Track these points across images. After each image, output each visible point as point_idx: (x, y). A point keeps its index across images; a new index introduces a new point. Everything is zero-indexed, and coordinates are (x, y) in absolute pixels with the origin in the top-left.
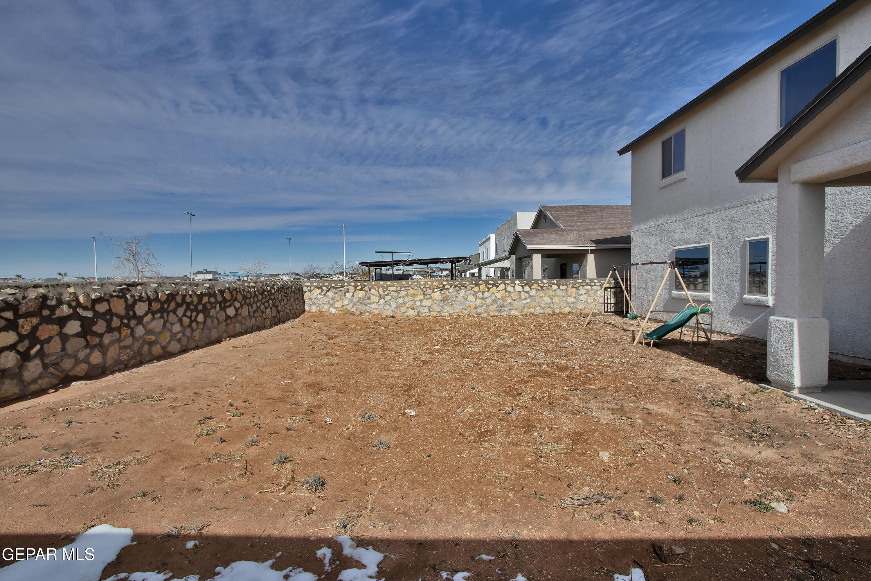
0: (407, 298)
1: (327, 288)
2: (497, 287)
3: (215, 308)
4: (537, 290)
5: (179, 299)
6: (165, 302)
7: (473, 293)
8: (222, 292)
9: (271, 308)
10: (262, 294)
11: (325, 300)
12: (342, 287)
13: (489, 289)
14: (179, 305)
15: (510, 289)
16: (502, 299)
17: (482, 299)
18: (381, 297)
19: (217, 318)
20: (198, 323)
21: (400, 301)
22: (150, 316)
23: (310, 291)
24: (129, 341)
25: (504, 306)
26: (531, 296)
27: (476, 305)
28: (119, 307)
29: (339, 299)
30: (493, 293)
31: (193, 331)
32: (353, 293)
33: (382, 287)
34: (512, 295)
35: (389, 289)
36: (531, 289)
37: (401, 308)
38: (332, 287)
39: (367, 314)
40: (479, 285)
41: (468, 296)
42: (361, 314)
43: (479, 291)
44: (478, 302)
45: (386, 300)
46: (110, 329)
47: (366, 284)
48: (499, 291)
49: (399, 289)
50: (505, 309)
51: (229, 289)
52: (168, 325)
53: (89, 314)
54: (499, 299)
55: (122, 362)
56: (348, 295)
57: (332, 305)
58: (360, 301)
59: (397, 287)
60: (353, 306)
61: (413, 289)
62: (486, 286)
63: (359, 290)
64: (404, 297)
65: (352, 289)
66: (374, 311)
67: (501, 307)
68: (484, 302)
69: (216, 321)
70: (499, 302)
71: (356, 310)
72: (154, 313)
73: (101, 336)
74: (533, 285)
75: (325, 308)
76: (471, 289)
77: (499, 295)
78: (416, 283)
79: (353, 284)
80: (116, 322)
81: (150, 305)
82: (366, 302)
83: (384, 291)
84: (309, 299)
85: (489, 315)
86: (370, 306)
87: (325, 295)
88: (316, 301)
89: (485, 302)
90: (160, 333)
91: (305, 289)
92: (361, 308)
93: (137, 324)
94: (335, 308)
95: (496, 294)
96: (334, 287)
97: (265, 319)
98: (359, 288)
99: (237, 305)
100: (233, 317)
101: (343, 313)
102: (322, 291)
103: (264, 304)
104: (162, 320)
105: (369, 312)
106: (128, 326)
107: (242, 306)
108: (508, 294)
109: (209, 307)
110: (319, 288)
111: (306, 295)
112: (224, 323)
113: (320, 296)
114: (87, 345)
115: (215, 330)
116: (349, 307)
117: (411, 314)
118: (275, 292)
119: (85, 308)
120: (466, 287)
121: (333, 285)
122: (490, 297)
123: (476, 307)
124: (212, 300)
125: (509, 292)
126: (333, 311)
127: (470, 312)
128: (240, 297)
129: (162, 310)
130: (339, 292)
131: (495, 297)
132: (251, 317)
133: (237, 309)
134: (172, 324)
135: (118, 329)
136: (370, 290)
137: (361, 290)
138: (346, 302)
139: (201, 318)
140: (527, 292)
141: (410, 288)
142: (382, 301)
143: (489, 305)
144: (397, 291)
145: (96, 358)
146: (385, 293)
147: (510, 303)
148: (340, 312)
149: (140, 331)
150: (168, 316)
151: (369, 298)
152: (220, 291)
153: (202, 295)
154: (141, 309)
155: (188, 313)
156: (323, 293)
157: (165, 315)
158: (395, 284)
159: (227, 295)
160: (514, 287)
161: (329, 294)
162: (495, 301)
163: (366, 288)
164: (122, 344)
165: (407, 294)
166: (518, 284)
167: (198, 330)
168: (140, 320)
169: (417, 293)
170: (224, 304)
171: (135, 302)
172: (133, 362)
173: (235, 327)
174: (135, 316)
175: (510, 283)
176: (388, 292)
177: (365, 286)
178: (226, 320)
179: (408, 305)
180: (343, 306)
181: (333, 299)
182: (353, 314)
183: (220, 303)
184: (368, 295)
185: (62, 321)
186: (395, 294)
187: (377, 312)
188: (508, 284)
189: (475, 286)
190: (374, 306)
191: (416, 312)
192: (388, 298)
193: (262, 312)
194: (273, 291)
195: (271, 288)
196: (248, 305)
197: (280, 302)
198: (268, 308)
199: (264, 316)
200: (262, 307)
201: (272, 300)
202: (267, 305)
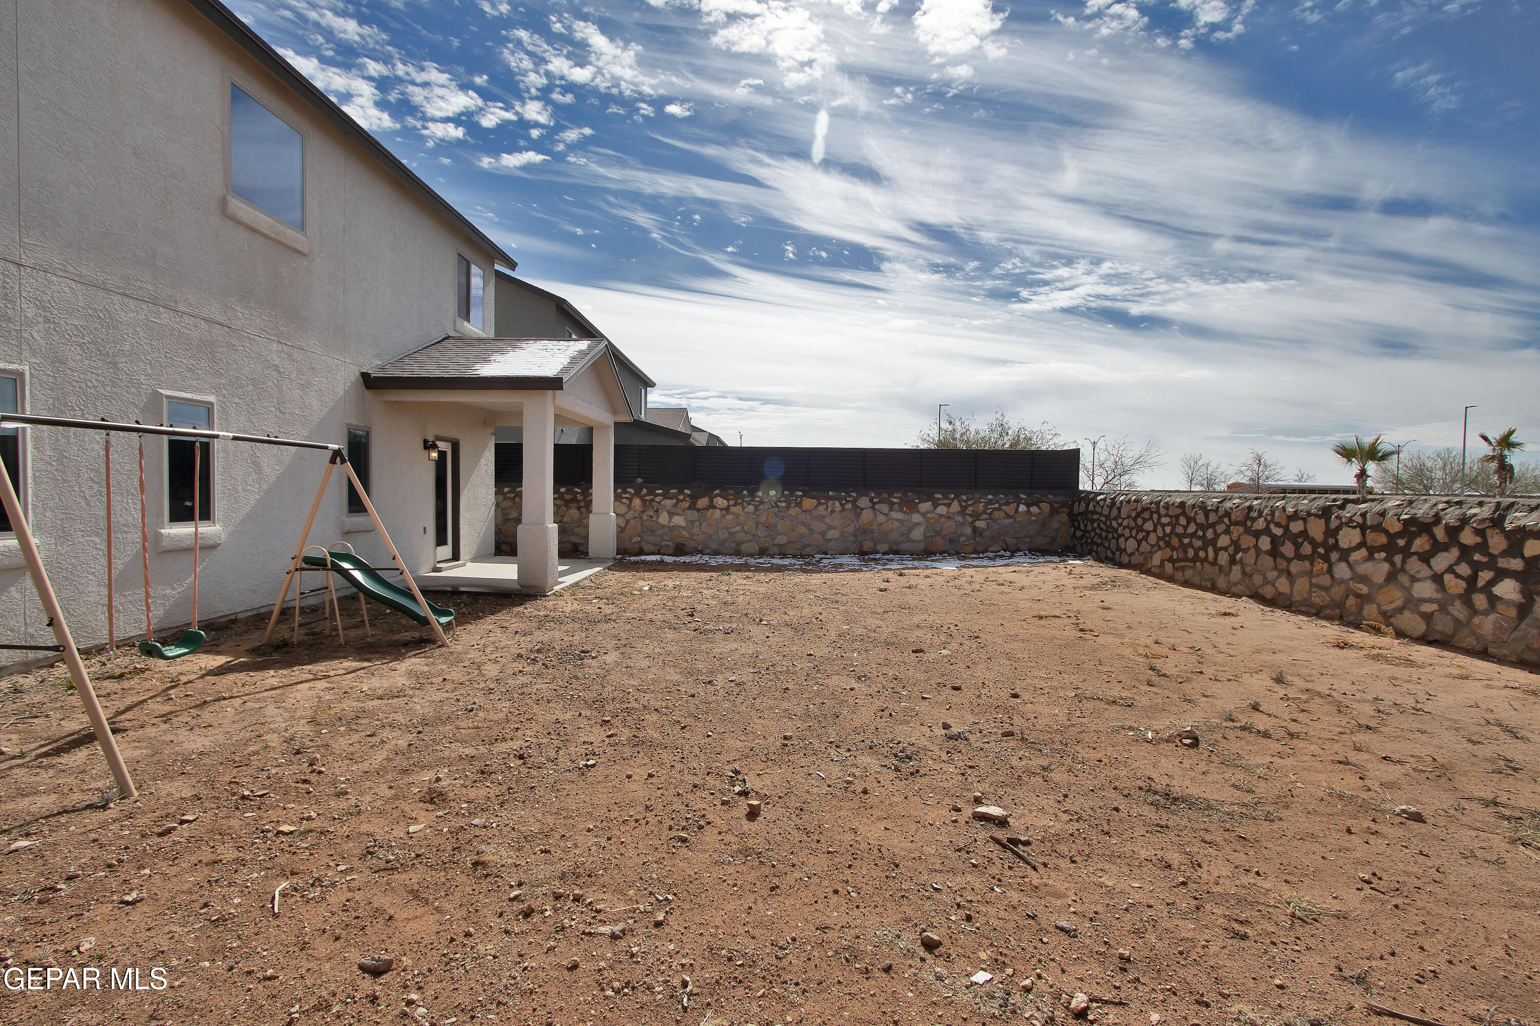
5: (1439, 533)
6: (1399, 535)
14: (1437, 548)
20: (1494, 599)
22: (1363, 552)
24: (1325, 580)
28: (1316, 529)
31: (1473, 611)
46: (1299, 557)
52: (1403, 579)
53: (1278, 532)
55: (1311, 605)
72: (1372, 551)
73: (1289, 561)
80: (1307, 549)
81: (1363, 534)
90: (1381, 587)
93: (1340, 560)
104: (1386, 566)
106: (1326, 558)
114: (1276, 568)
119: (1278, 525)
129: (1390, 548)
134: (1414, 579)
135: (1311, 559)
145: (1283, 585)
149: (1342, 571)
150: (1404, 562)
154: (1348, 537)
155: (1465, 569)
157: (1398, 559)
164: (1314, 581)
167: (1494, 616)
168: (1345, 555)
171: (1339, 528)
172: (1328, 612)
174: (1336, 547)
185: (1257, 534)
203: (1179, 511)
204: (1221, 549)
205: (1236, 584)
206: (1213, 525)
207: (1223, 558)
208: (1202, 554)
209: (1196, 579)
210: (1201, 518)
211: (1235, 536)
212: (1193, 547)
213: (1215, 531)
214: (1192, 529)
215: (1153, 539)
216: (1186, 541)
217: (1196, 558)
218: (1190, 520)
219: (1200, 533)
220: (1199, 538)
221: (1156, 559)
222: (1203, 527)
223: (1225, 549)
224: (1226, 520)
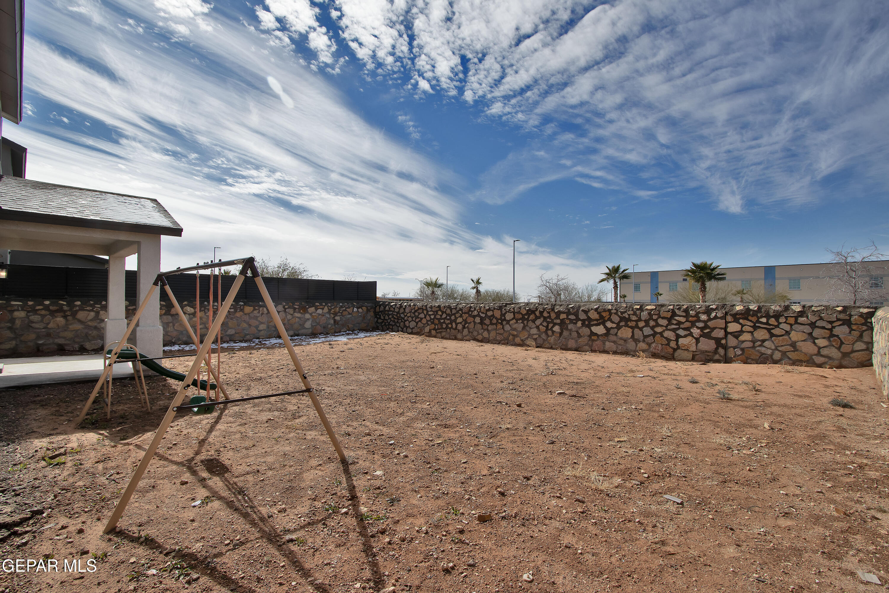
3: (576, 323)
5: (537, 313)
6: (526, 314)
8: (586, 312)
9: (697, 340)
10: (670, 320)
14: (537, 318)
19: (577, 332)
20: (553, 332)
22: (514, 321)
24: (501, 331)
28: (497, 314)
31: (548, 336)
46: (492, 324)
51: (596, 310)
52: (527, 328)
53: (483, 315)
55: (497, 340)
69: (575, 334)
72: (517, 320)
73: (488, 326)
80: (494, 321)
81: (514, 315)
90: (521, 332)
93: (506, 324)
97: (675, 350)
99: (609, 325)
100: (601, 335)
103: (674, 330)
104: (522, 325)
106: (501, 324)
107: (619, 327)
109: (567, 322)
112: (588, 338)
114: (482, 329)
115: (573, 341)
119: (483, 313)
124: (572, 317)
128: (616, 319)
129: (523, 319)
132: (636, 341)
133: (608, 330)
134: (531, 328)
135: (496, 324)
139: (557, 329)
145: (486, 334)
149: (507, 328)
150: (527, 323)
152: (583, 311)
153: (560, 313)
154: (509, 316)
155: (545, 324)
157: (526, 322)
159: (594, 315)
164: (497, 332)
167: (553, 337)
168: (508, 322)
170: (588, 323)
171: (506, 313)
172: (503, 342)
173: (604, 344)
174: (505, 319)
178: (590, 336)
183: (583, 321)
185: (474, 317)
193: (669, 340)
194: (704, 317)
195: (699, 313)
196: (631, 327)
197: (737, 335)
198: (685, 336)
199: (673, 344)
200: (667, 334)
201: (702, 329)
202: (681, 332)
203: (438, 309)
204: (459, 323)
205: (466, 336)
206: (454, 314)
207: (460, 327)
208: (450, 326)
209: (447, 336)
210: (448, 311)
211: (464, 318)
212: (445, 323)
213: (455, 316)
214: (444, 316)
215: (424, 321)
216: (442, 321)
217: (447, 327)
218: (443, 312)
219: (448, 317)
220: (448, 319)
221: (427, 329)
222: (450, 316)
223: (461, 323)
224: (460, 312)
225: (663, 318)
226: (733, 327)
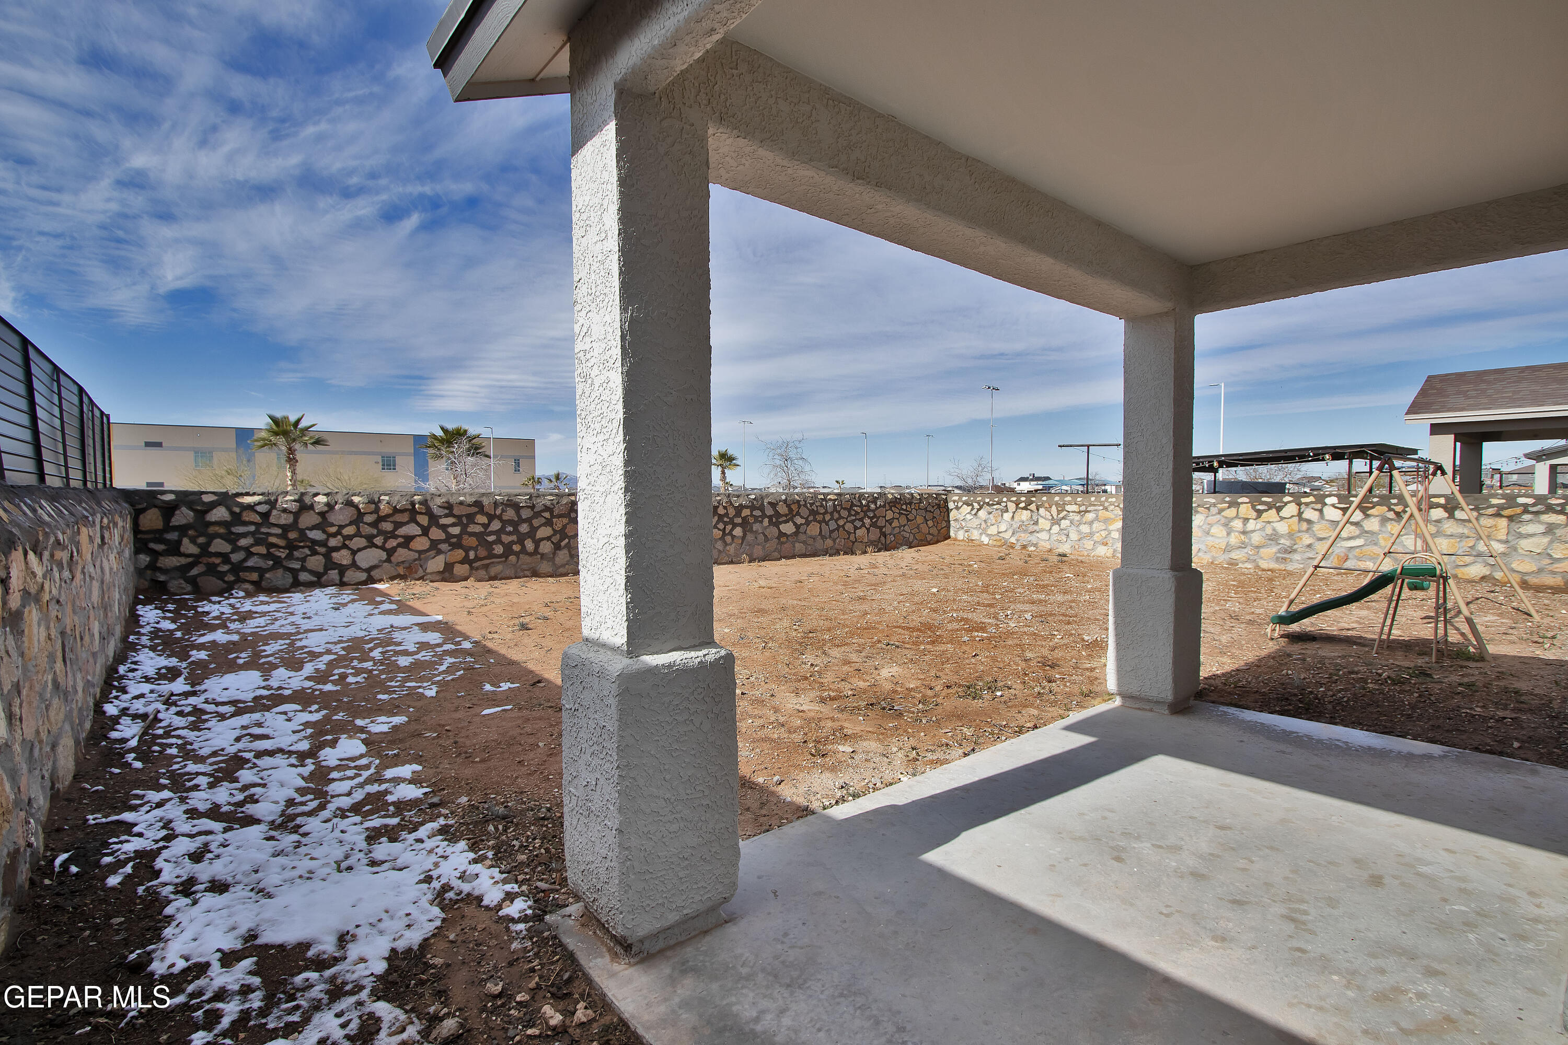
0: (1096, 525)
1: (979, 504)
2: (1279, 509)
3: (761, 522)
4: (1384, 520)
7: (1223, 520)
8: (773, 505)
9: (868, 530)
10: (849, 510)
11: (976, 522)
12: (999, 503)
13: (1260, 513)
15: (1309, 514)
16: (1290, 535)
17: (1244, 533)
18: (1055, 522)
19: (763, 533)
20: (733, 537)
21: (1085, 529)
23: (957, 508)
25: (1295, 551)
26: (1366, 532)
27: (1228, 544)
29: (994, 522)
30: (1269, 522)
31: (726, 544)
32: (1014, 513)
33: (1057, 504)
34: (1316, 528)
35: (1068, 508)
36: (1367, 516)
37: (1084, 541)
38: (984, 503)
39: (1032, 548)
40: (1239, 504)
41: (1211, 525)
42: (1024, 547)
43: (1237, 517)
44: (1234, 539)
45: (1062, 527)
47: (1034, 499)
48: (1282, 518)
49: (1083, 508)
50: (1296, 557)
51: (785, 501)
54: (1282, 536)
56: (1007, 516)
57: (984, 532)
58: (1022, 527)
59: (1080, 506)
60: (1013, 533)
61: (1106, 509)
62: (1253, 507)
63: (1022, 509)
64: (1091, 523)
65: (1012, 507)
66: (1042, 543)
67: (1286, 551)
68: (1247, 541)
69: (761, 537)
70: (1282, 541)
71: (1017, 540)
74: (1373, 508)
75: (975, 535)
76: (1219, 513)
77: (1282, 528)
78: (1114, 500)
79: (1014, 499)
82: (1032, 528)
83: (1059, 512)
84: (956, 520)
85: (1257, 567)
86: (1038, 535)
87: (975, 514)
88: (964, 524)
89: (1250, 539)
91: (951, 505)
92: (1025, 538)
94: (988, 535)
95: (1275, 525)
96: (988, 504)
97: (853, 543)
98: (1022, 505)
99: (799, 520)
100: (791, 535)
101: (999, 544)
102: (972, 510)
103: (852, 522)
105: (1035, 545)
107: (808, 523)
108: (1304, 526)
109: (751, 520)
110: (968, 505)
111: (952, 515)
112: (776, 541)
113: (969, 517)
115: (760, 547)
116: (1007, 536)
117: (1102, 554)
118: (877, 508)
120: (1208, 509)
121: (987, 500)
122: (1263, 529)
123: (1228, 549)
124: (757, 513)
125: (1309, 522)
126: (985, 540)
127: (1214, 558)
128: (804, 512)
130: (995, 512)
131: (1274, 530)
132: (823, 538)
133: (798, 527)
136: (1038, 510)
137: (1025, 508)
138: (1003, 528)
139: (738, 532)
140: (1356, 524)
141: (1101, 508)
142: (1056, 528)
143: (1258, 547)
144: (1079, 512)
146: (1061, 515)
147: (1309, 546)
148: (995, 543)
151: (1036, 523)
152: (769, 503)
153: (741, 507)
155: (721, 526)
156: (974, 512)
158: (1079, 499)
159: (782, 509)
160: (1321, 511)
161: (981, 513)
162: (1274, 538)
163: (1033, 507)
165: (1097, 519)
166: (1333, 505)
167: (733, 545)
169: (1113, 517)
170: (776, 518)
173: (794, 547)
175: (1312, 503)
176: (1065, 513)
177: (1032, 502)
178: (778, 538)
179: (1097, 537)
180: (999, 533)
181: (985, 521)
182: (1012, 546)
183: (770, 517)
184: (1035, 518)
186: (1077, 518)
187: (1048, 546)
188: (1307, 504)
189: (1229, 507)
190: (1044, 536)
191: (1111, 551)
192: (1065, 523)
193: (849, 533)
194: (873, 506)
195: (869, 502)
196: (819, 522)
197: (890, 522)
198: (860, 528)
199: (852, 538)
200: (849, 527)
201: (871, 518)
202: (858, 524)
203: (476, 509)
204: (543, 539)
205: (563, 566)
206: (529, 520)
207: (546, 547)
208: (516, 548)
209: (508, 572)
210: (510, 514)
211: (558, 527)
212: (502, 543)
213: (531, 525)
214: (496, 525)
215: (421, 543)
216: (491, 538)
217: (508, 551)
218: (491, 518)
219: (510, 529)
220: (510, 533)
221: (436, 564)
222: (515, 524)
223: (548, 539)
224: (547, 515)
225: (845, 509)
226: (890, 515)
